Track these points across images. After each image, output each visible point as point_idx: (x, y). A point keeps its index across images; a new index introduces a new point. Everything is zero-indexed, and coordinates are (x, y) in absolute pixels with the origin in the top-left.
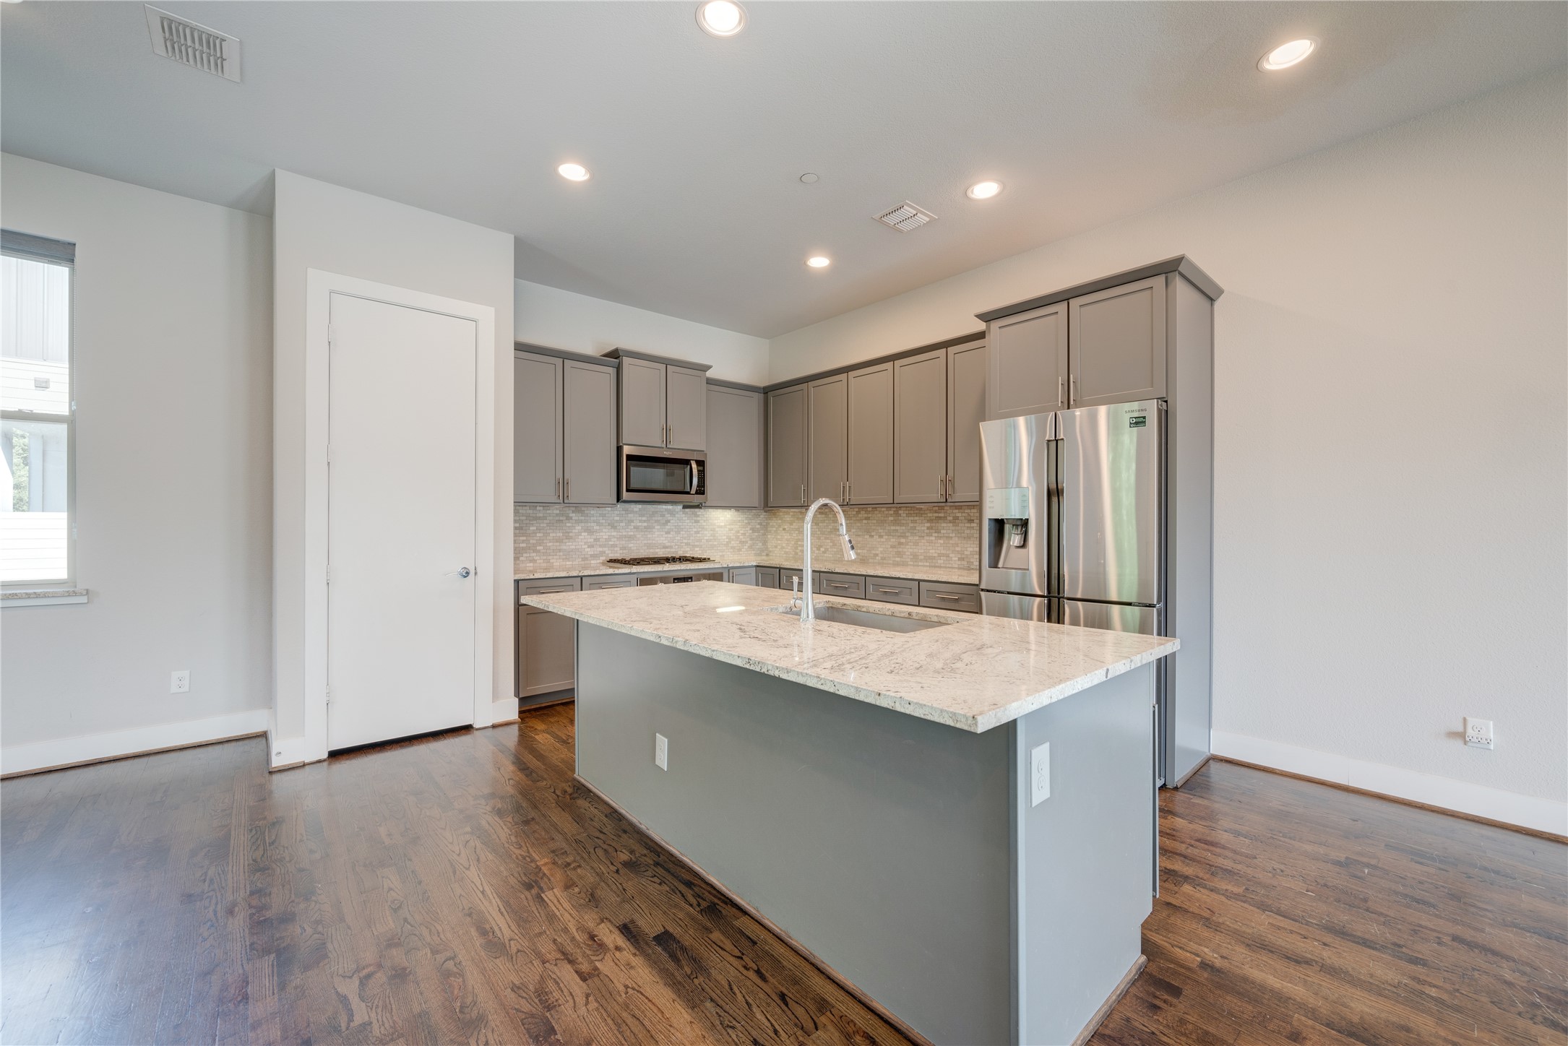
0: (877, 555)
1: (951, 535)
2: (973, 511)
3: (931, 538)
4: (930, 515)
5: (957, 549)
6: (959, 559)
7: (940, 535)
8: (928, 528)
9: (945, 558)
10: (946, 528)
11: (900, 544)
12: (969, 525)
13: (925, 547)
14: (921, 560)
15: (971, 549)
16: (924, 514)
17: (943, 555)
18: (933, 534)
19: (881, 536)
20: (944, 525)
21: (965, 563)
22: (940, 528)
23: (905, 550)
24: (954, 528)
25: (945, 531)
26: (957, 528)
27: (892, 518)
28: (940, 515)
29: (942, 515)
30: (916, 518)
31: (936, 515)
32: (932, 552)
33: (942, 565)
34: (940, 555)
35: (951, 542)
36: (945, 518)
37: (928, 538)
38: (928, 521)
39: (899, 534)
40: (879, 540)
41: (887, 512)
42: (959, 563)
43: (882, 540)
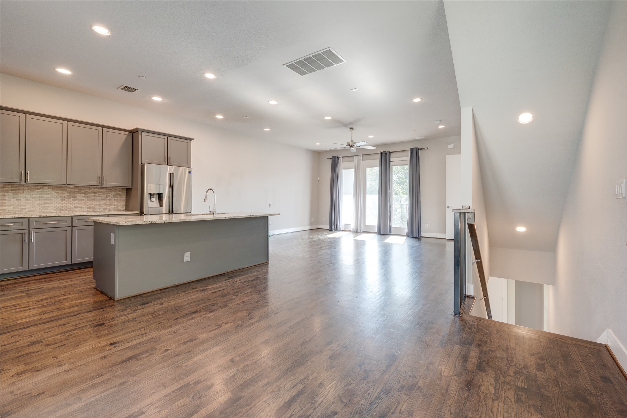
0: (25, 209)
1: (83, 199)
2: (96, 189)
3: (70, 200)
4: (69, 190)
5: (86, 204)
6: (88, 208)
7: (75, 198)
8: (67, 196)
9: (79, 208)
10: (79, 196)
11: (45, 203)
12: (94, 195)
13: (65, 204)
14: (63, 210)
15: (95, 204)
16: (65, 189)
17: (78, 207)
18: (71, 198)
19: (27, 199)
20: (79, 194)
21: (92, 209)
22: (75, 196)
23: (49, 206)
24: (85, 196)
25: (79, 197)
26: (87, 196)
27: (39, 191)
28: (75, 190)
29: (78, 190)
30: (58, 191)
31: (74, 190)
32: (70, 206)
33: (77, 211)
34: (76, 207)
35: (82, 201)
36: (79, 192)
37: (68, 200)
38: (68, 193)
39: (45, 198)
40: (27, 201)
41: (33, 188)
42: (88, 209)
43: (29, 201)
